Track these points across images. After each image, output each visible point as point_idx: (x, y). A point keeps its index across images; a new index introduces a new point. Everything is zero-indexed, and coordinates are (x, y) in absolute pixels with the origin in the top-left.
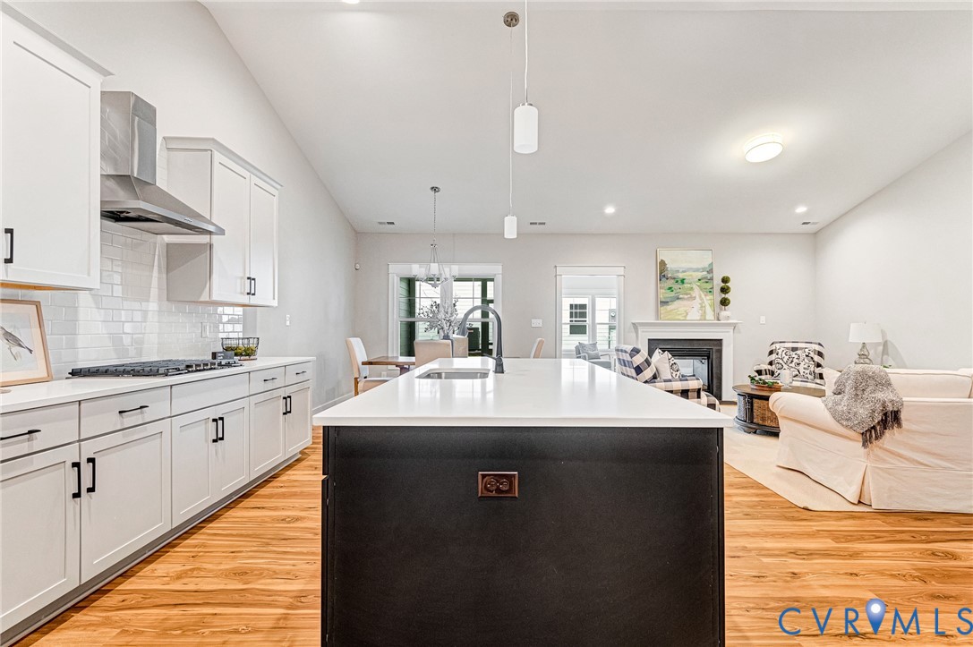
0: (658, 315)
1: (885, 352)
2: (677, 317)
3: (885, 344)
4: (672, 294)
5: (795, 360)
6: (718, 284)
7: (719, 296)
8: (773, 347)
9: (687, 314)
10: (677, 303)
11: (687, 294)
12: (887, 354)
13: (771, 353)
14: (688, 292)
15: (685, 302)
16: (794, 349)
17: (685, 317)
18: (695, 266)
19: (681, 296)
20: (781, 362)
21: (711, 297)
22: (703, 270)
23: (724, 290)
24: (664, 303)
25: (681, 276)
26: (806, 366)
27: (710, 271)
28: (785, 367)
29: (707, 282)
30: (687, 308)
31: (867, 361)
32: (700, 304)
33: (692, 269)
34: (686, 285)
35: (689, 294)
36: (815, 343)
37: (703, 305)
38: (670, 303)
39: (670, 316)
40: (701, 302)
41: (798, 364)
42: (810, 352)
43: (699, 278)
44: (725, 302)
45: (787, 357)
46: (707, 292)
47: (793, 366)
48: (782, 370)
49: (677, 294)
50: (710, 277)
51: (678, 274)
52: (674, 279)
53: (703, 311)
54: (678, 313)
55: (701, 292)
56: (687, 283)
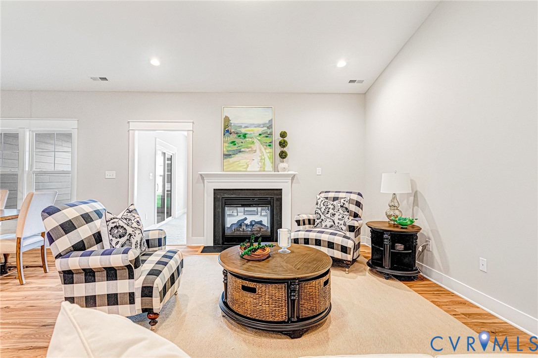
0: (222, 167)
1: (415, 203)
2: (238, 169)
3: (416, 195)
4: (235, 148)
5: (331, 211)
6: (277, 138)
7: (279, 149)
9: (248, 166)
10: (239, 156)
11: (248, 148)
12: (418, 206)
14: (250, 145)
15: (246, 155)
16: (335, 199)
18: (256, 122)
19: (243, 150)
20: (319, 212)
21: (270, 150)
22: (264, 125)
23: (283, 144)
24: (227, 156)
25: (243, 131)
26: (340, 217)
27: (270, 127)
28: (323, 217)
29: (267, 137)
30: (248, 161)
31: (397, 212)
32: (260, 156)
33: (254, 124)
34: (247, 139)
35: (251, 147)
36: (355, 193)
37: (263, 157)
38: (233, 156)
39: (232, 168)
40: (261, 155)
41: (334, 215)
42: (345, 202)
43: (260, 133)
44: (283, 155)
45: (324, 207)
46: (266, 146)
47: (329, 217)
48: (320, 220)
49: (239, 148)
50: (270, 132)
51: (240, 130)
52: (237, 133)
53: (263, 163)
54: (240, 165)
55: (262, 146)
56: (249, 138)
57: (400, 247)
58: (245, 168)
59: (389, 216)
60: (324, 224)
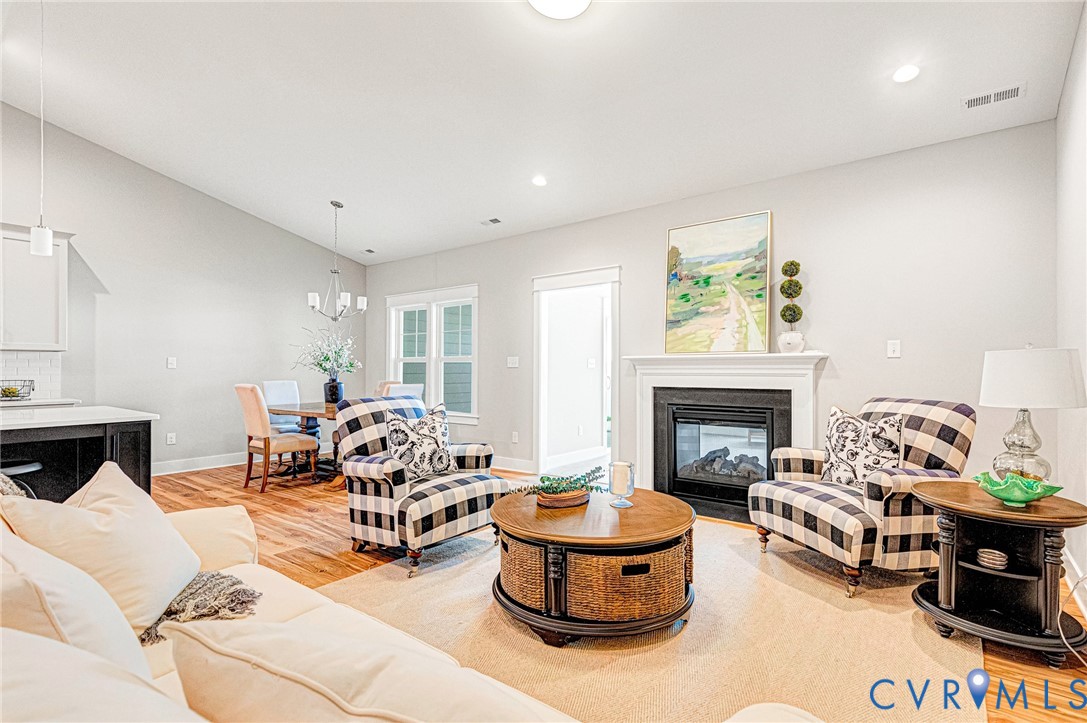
0: (667, 345)
2: (693, 348)
4: (688, 307)
6: (777, 278)
7: (778, 304)
9: (712, 341)
10: (694, 322)
11: (714, 304)
14: (717, 300)
15: (709, 320)
17: (709, 346)
18: (731, 250)
19: (703, 309)
21: (761, 306)
22: (748, 254)
23: (792, 290)
24: (673, 323)
25: (704, 271)
27: (762, 255)
28: (833, 458)
29: (753, 278)
30: (713, 331)
32: (737, 321)
33: (726, 255)
34: (712, 288)
35: (719, 303)
37: (744, 323)
38: (683, 323)
39: (681, 347)
40: (739, 317)
41: (855, 454)
42: (886, 426)
43: (739, 271)
44: (792, 315)
46: (752, 297)
49: (695, 306)
50: (761, 267)
51: (699, 269)
52: (693, 278)
53: (743, 336)
54: (696, 340)
55: (741, 299)
56: (716, 284)
58: (705, 347)
60: (834, 475)
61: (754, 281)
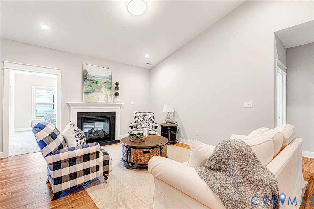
0: (83, 99)
2: (93, 101)
3: (174, 113)
4: (91, 89)
5: (145, 121)
6: (114, 85)
7: (114, 92)
8: (137, 115)
9: (99, 99)
10: (93, 94)
11: (99, 89)
12: (175, 117)
13: (136, 117)
14: (99, 88)
15: (98, 93)
16: (145, 116)
17: (98, 100)
18: (103, 76)
19: (96, 90)
20: (140, 121)
21: (111, 91)
22: (107, 78)
23: (117, 89)
24: (86, 93)
25: (96, 79)
26: (149, 123)
27: (110, 79)
28: (142, 124)
29: (109, 84)
30: (99, 96)
31: (169, 120)
33: (102, 77)
34: (98, 85)
35: (100, 89)
36: (151, 113)
37: (107, 95)
38: (90, 93)
39: (89, 100)
40: (106, 93)
41: (147, 122)
43: (105, 82)
44: (117, 94)
45: (142, 119)
46: (109, 89)
47: (145, 123)
48: (140, 125)
49: (93, 89)
50: (110, 82)
51: (94, 78)
52: (92, 80)
53: (107, 98)
54: (94, 98)
55: (106, 89)
56: (99, 84)
57: (173, 132)
58: (97, 100)
59: (166, 121)
60: (142, 127)
61: (109, 85)
